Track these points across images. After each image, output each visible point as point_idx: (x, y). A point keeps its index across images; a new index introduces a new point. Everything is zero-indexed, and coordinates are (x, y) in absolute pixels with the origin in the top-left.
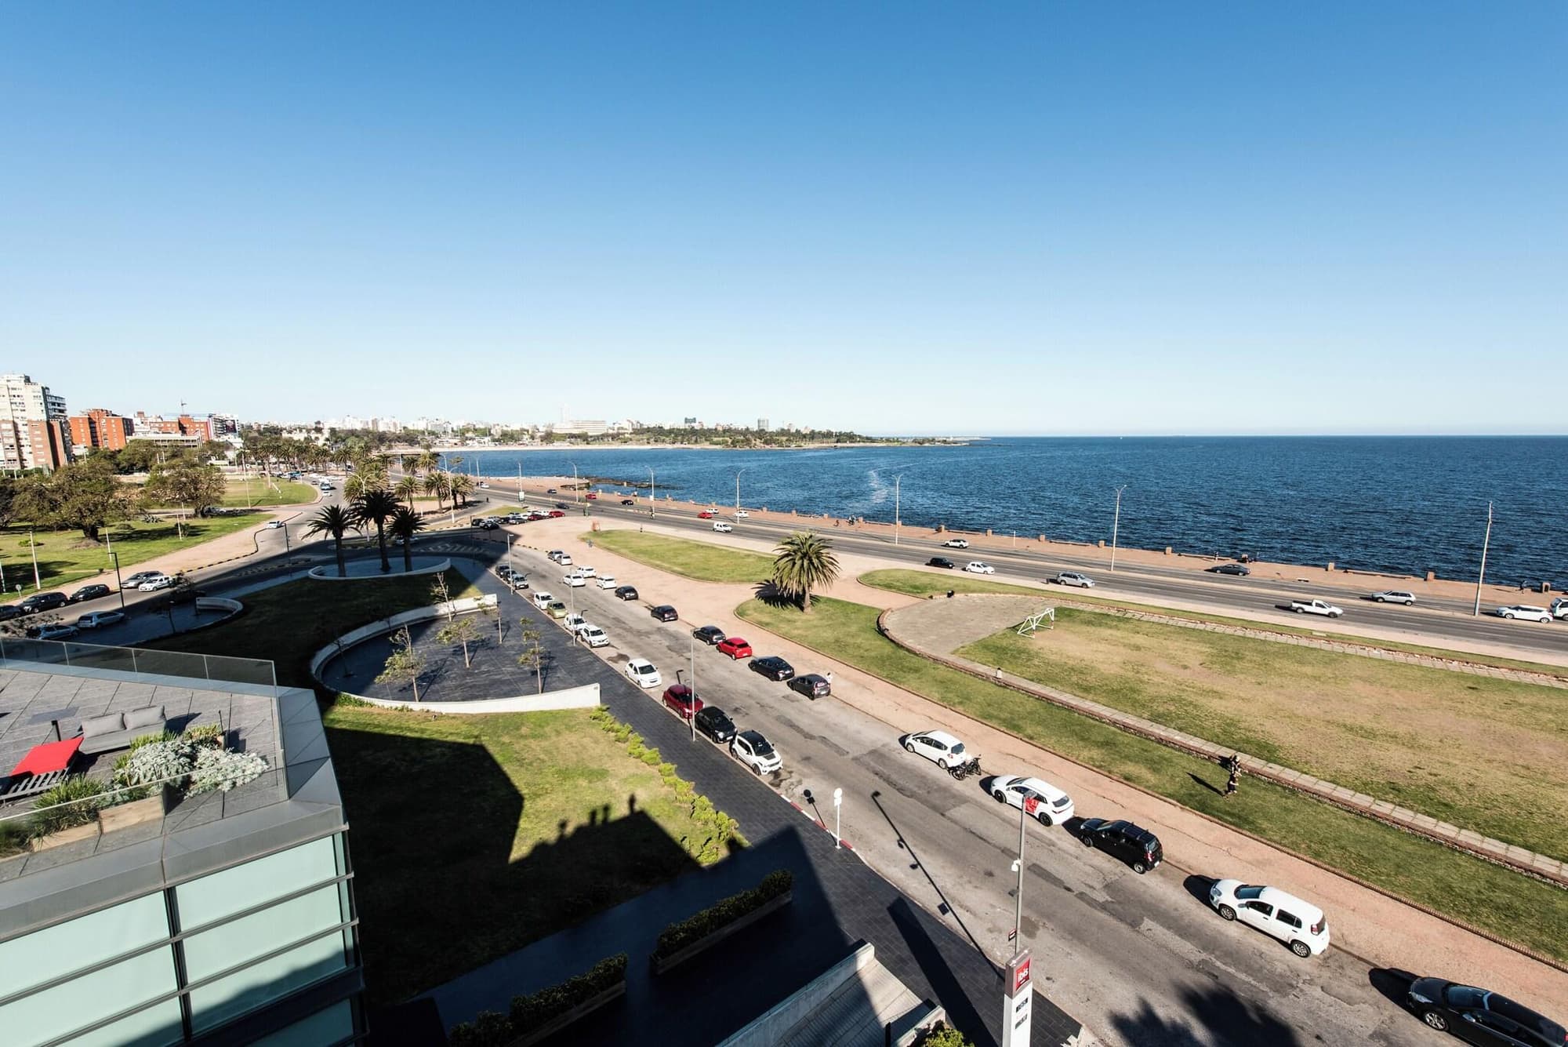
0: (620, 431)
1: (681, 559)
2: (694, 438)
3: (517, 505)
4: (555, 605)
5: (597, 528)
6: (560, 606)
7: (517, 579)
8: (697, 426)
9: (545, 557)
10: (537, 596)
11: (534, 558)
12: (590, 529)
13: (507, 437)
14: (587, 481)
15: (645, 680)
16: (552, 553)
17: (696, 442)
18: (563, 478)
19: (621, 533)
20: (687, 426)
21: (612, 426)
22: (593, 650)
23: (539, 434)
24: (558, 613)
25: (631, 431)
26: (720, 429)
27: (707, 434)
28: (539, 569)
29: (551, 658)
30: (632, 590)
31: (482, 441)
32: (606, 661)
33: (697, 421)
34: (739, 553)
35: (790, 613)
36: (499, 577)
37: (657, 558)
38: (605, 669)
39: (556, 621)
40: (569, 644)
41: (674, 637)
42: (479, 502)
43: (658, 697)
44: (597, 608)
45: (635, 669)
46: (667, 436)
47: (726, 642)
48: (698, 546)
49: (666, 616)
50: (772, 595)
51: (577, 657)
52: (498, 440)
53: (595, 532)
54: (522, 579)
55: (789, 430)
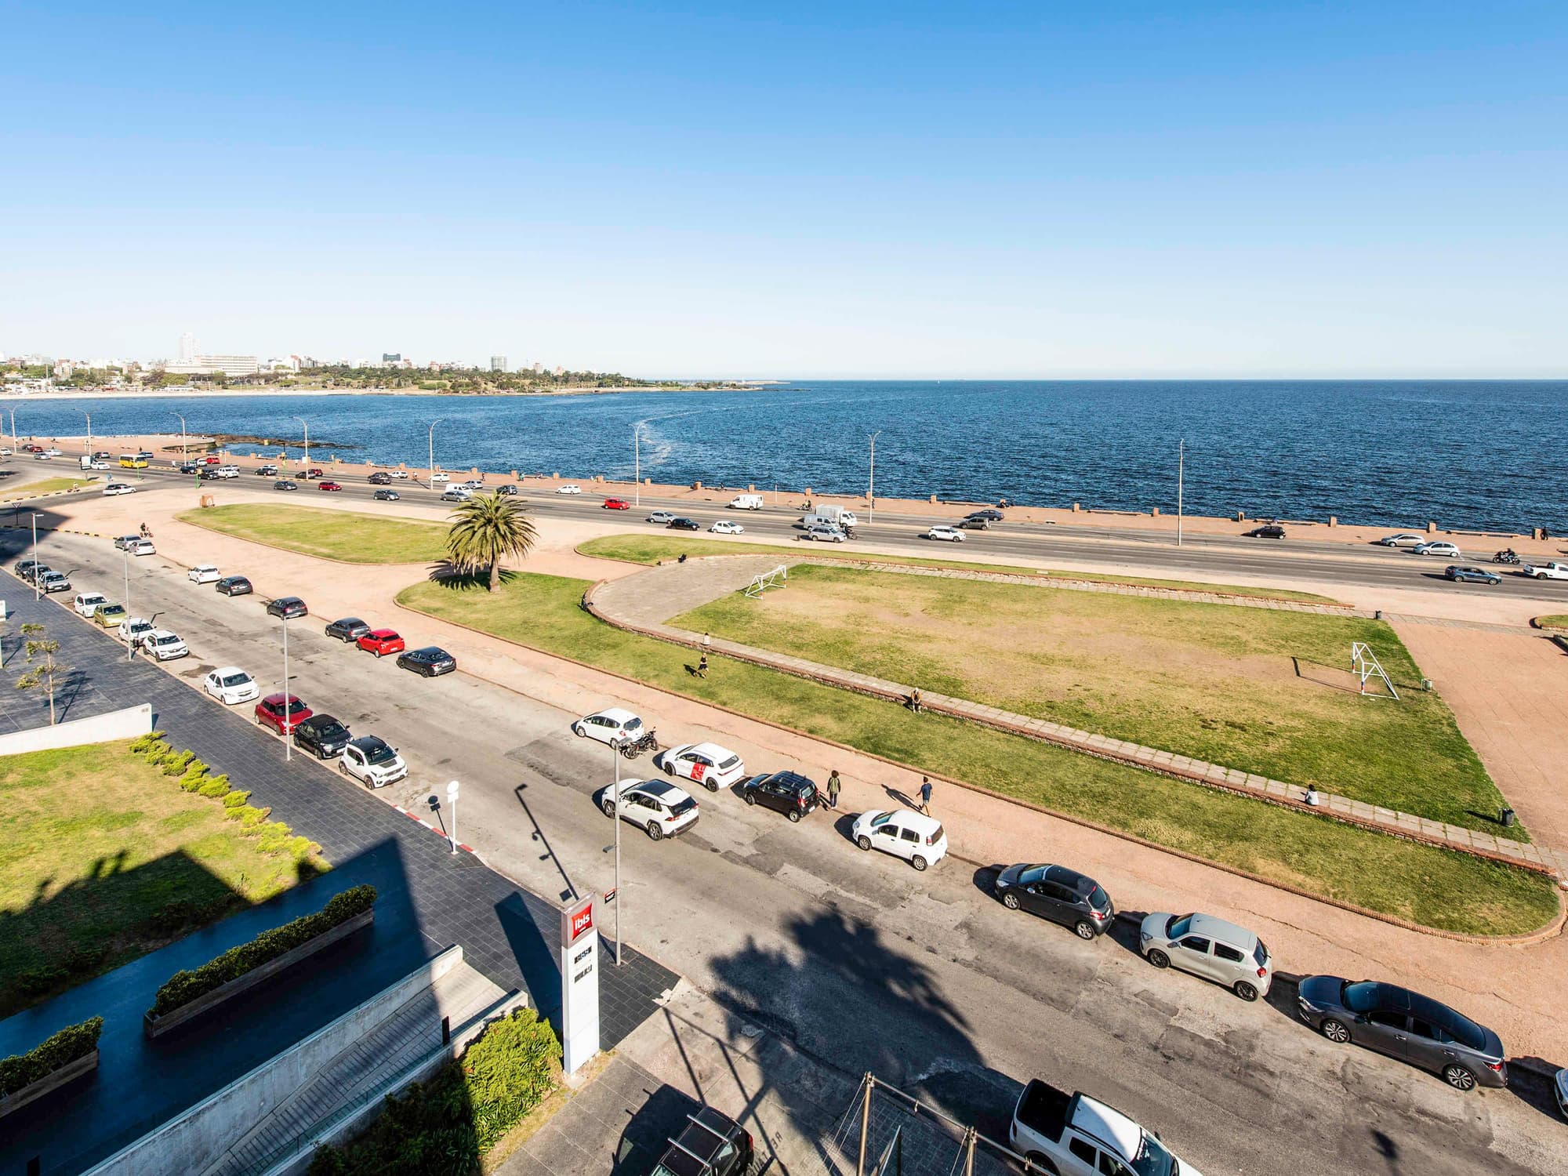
0: (280, 371)
1: (333, 538)
2: (396, 381)
3: (79, 476)
4: (106, 609)
5: (209, 502)
6: (117, 610)
7: (50, 578)
8: (401, 365)
9: (110, 546)
10: (80, 600)
11: (91, 548)
12: (197, 504)
13: (81, 378)
14: (213, 440)
15: (232, 694)
16: (122, 539)
17: (399, 385)
18: (171, 436)
19: (248, 508)
20: (387, 365)
21: (266, 363)
22: (161, 665)
23: (141, 375)
24: (111, 620)
25: (297, 370)
26: (436, 368)
27: (415, 376)
28: (96, 563)
29: (83, 681)
30: (244, 581)
31: (36, 384)
32: (177, 677)
33: (402, 359)
34: (421, 526)
35: (475, 594)
36: (19, 578)
37: (297, 539)
38: (174, 686)
39: (107, 632)
40: (121, 660)
41: (296, 637)
42: (9, 473)
43: (248, 713)
44: (181, 609)
45: (219, 682)
46: (353, 379)
47: (370, 636)
48: (364, 520)
49: (289, 611)
50: (452, 577)
51: (131, 675)
52: (66, 384)
53: (206, 509)
54: (59, 577)
55: (534, 371)
